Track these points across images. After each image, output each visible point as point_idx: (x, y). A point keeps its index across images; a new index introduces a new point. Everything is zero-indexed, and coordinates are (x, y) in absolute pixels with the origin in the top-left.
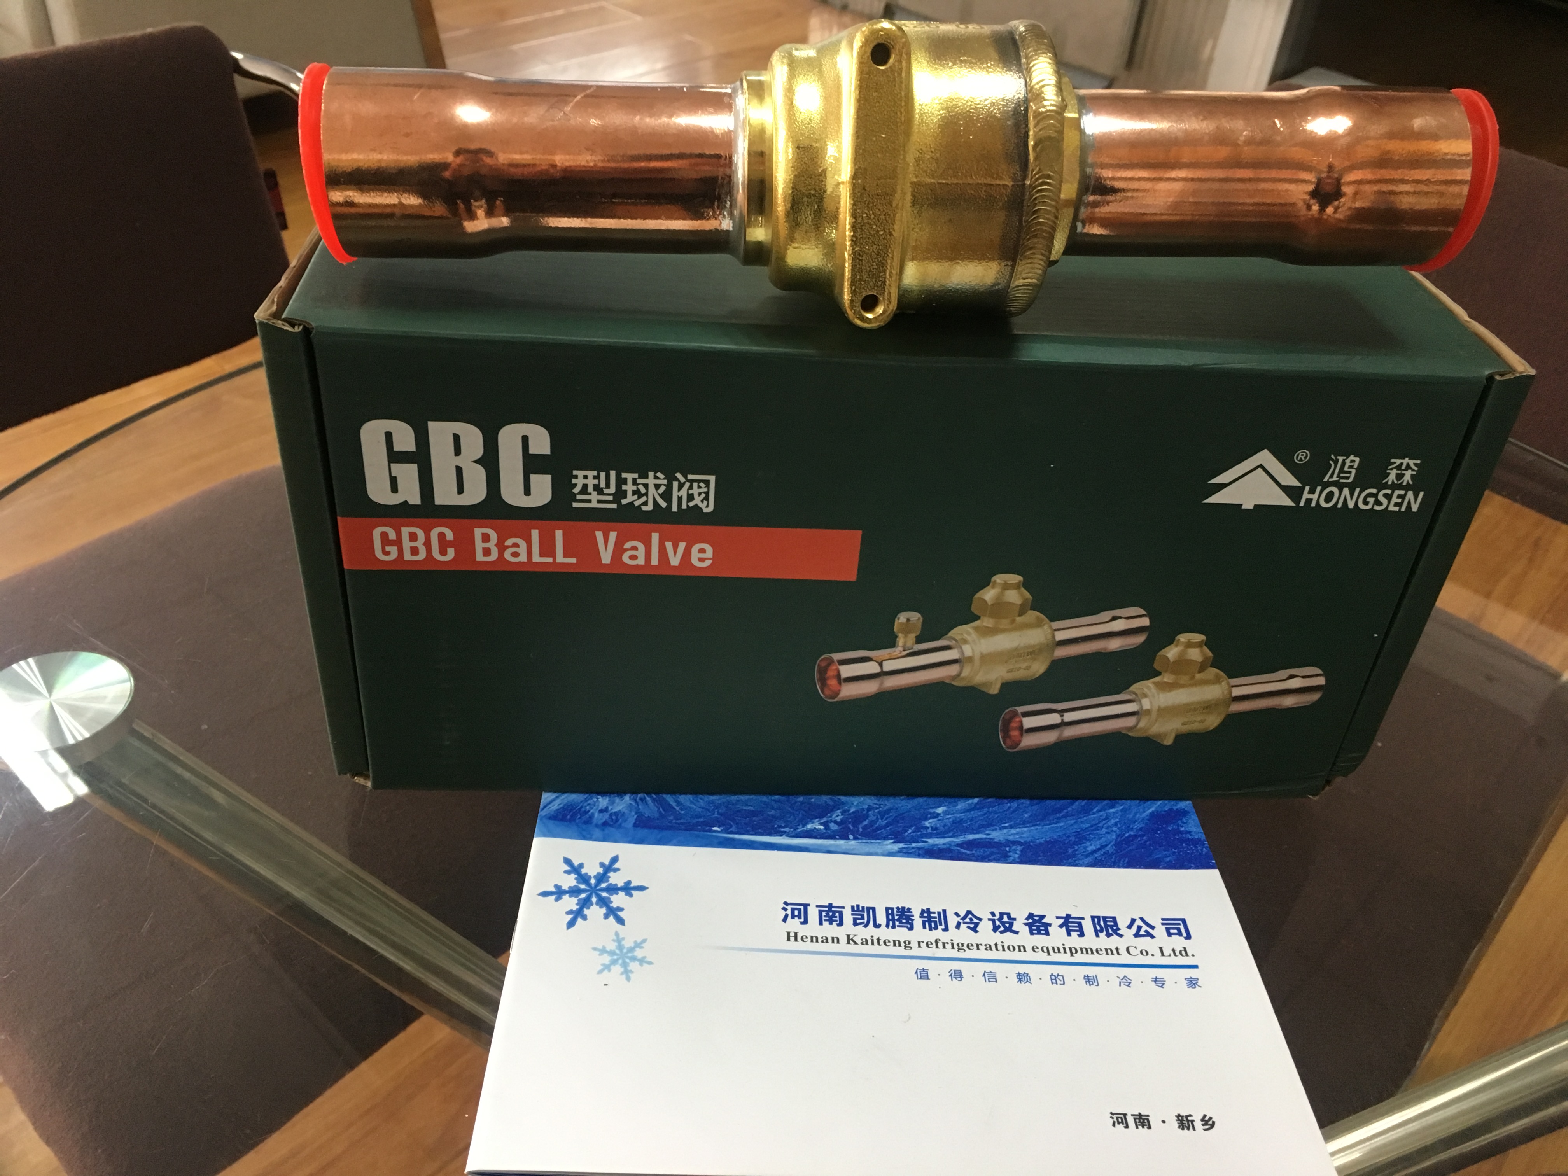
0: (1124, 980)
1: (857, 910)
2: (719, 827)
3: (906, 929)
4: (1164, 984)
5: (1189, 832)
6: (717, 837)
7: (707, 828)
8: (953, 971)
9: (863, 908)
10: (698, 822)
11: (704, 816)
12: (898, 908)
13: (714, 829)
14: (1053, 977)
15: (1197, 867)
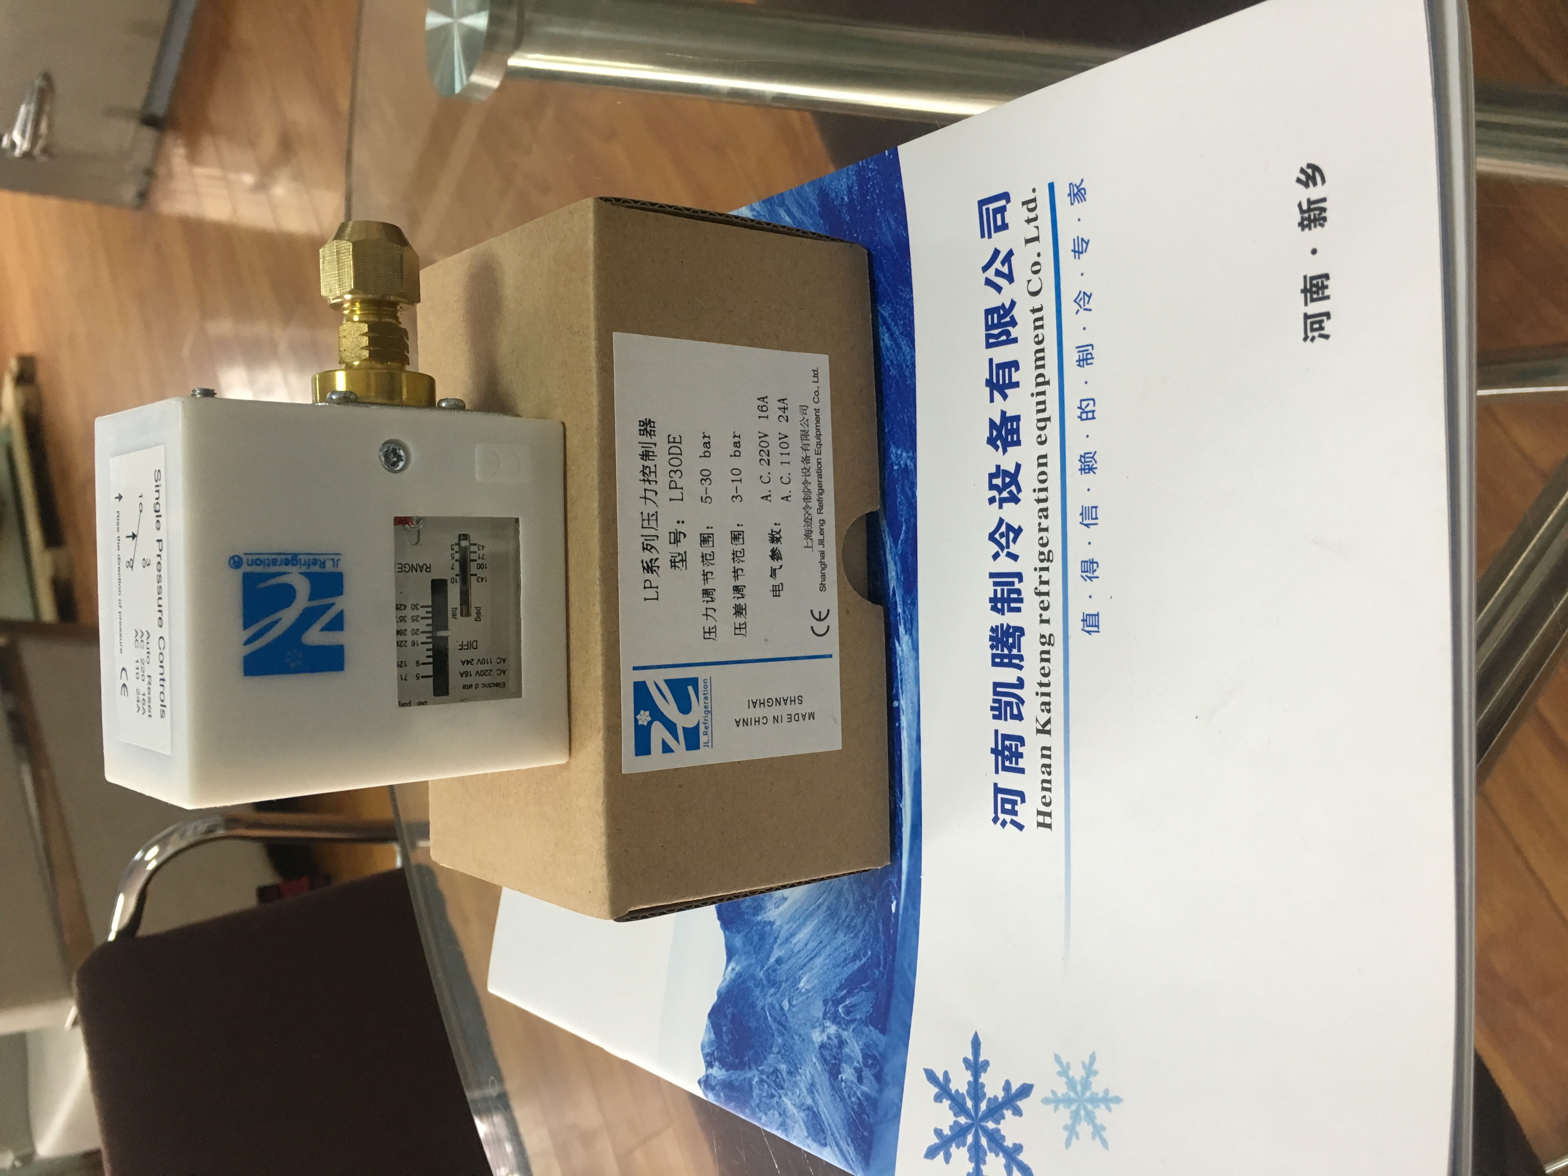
0: (1082, 303)
1: (999, 711)
2: (892, 902)
3: (1022, 639)
4: (1083, 240)
5: (850, 188)
6: (906, 909)
7: (893, 920)
8: (1084, 574)
9: (994, 701)
10: (884, 933)
11: (877, 921)
12: (992, 647)
13: (893, 910)
14: (1084, 416)
15: (899, 178)
